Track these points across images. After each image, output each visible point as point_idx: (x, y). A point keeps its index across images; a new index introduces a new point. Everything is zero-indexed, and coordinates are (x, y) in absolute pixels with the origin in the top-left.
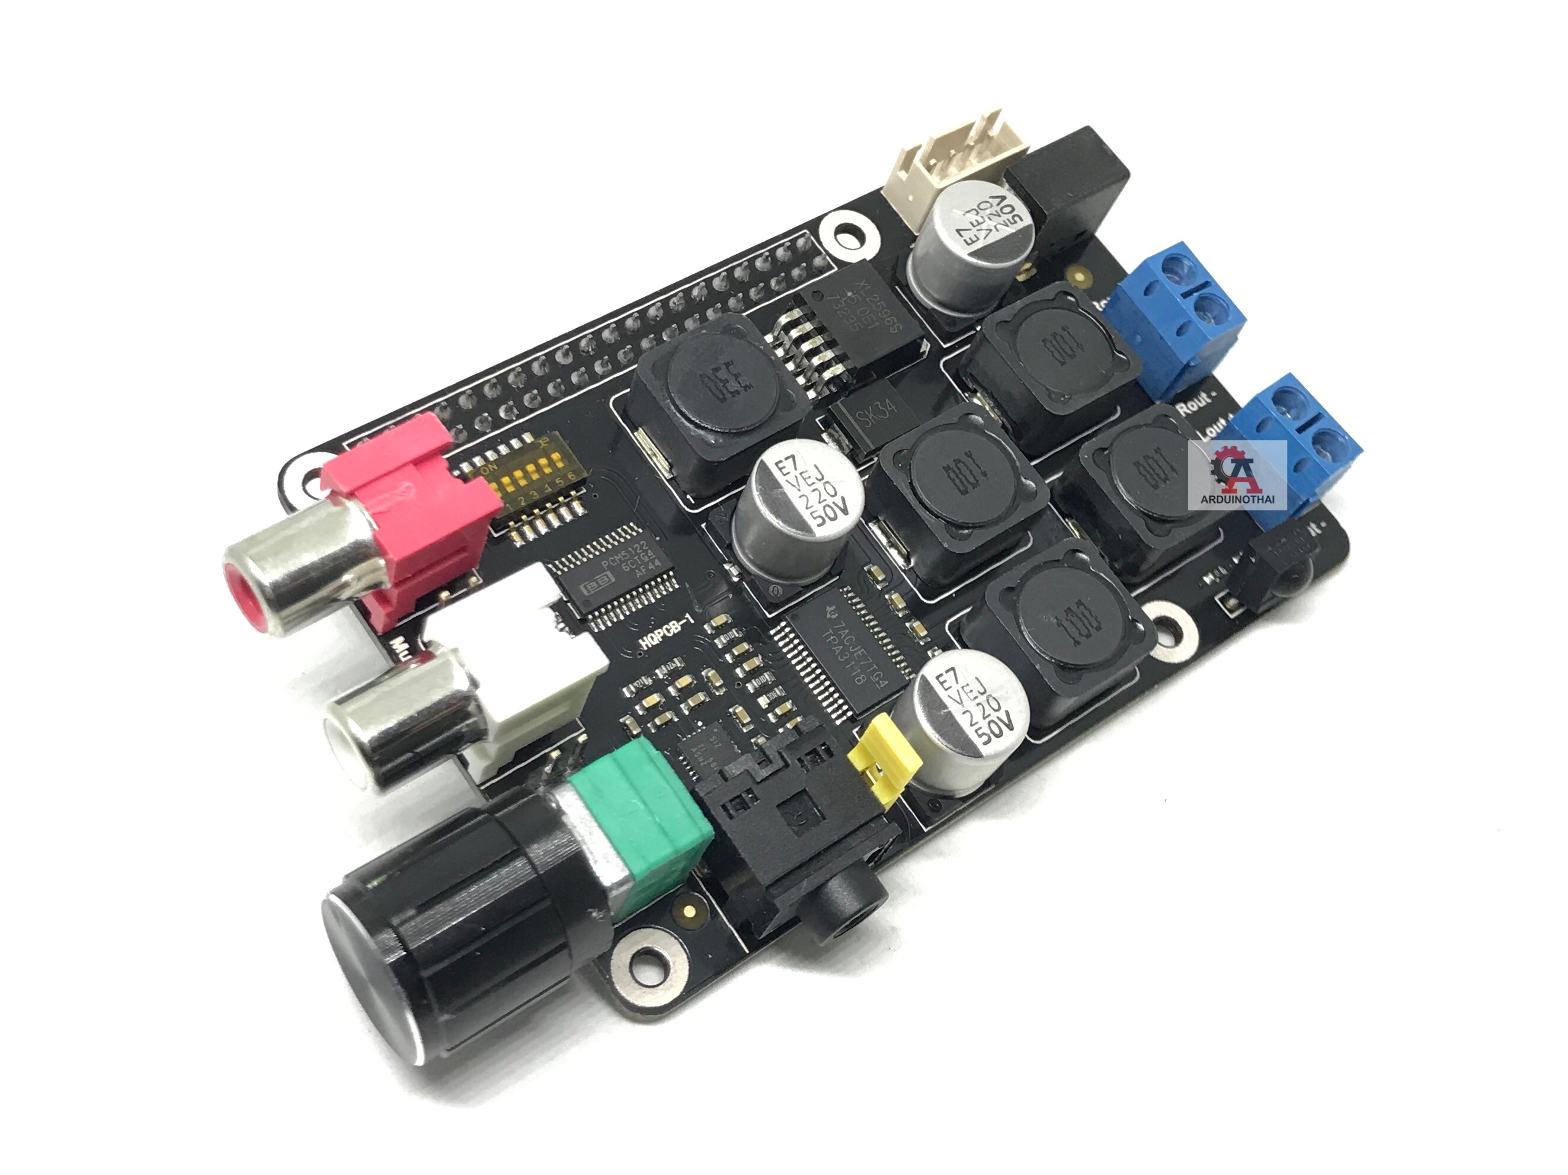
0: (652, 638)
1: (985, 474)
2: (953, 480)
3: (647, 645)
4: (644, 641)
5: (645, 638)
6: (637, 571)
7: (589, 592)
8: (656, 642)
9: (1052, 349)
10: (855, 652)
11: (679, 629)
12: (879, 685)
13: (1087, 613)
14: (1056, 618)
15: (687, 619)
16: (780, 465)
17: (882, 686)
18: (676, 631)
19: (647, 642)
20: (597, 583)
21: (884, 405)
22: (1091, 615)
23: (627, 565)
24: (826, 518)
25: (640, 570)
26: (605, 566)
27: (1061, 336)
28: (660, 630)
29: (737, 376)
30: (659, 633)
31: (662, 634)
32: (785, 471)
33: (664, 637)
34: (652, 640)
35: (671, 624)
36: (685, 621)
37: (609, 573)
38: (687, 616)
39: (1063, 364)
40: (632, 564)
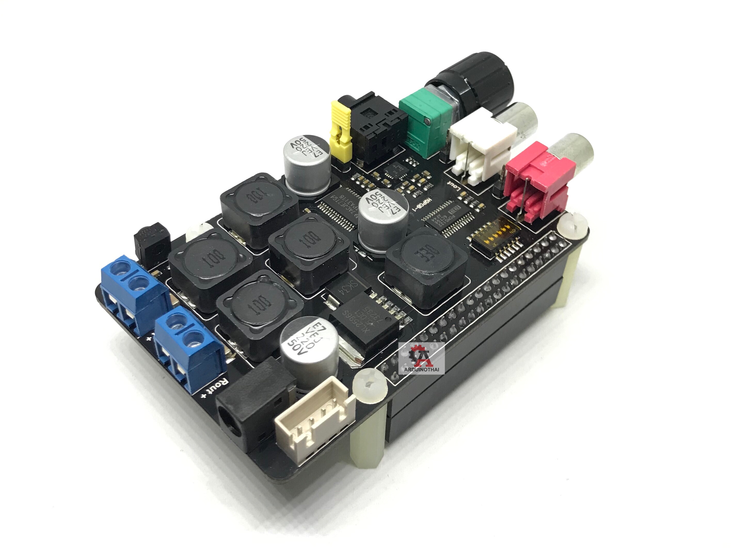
0: (427, 202)
1: (300, 241)
2: (316, 236)
3: (429, 199)
4: (430, 200)
5: (430, 201)
6: (440, 216)
7: (457, 207)
8: (425, 201)
9: (266, 302)
10: (345, 205)
11: (417, 206)
12: (334, 196)
13: (253, 199)
14: (267, 196)
15: (415, 210)
16: (398, 210)
17: (333, 196)
18: (418, 205)
19: (429, 200)
20: (455, 210)
21: (345, 292)
22: (251, 199)
23: (445, 218)
24: (375, 195)
25: (439, 217)
26: (454, 216)
27: (261, 309)
28: (425, 205)
29: (423, 256)
30: (425, 204)
31: (424, 203)
32: (396, 208)
33: (422, 203)
34: (427, 201)
35: (421, 207)
36: (416, 209)
37: (451, 214)
38: (415, 211)
39: (261, 296)
40: (443, 218)
